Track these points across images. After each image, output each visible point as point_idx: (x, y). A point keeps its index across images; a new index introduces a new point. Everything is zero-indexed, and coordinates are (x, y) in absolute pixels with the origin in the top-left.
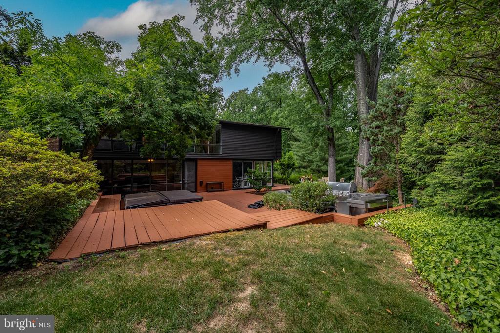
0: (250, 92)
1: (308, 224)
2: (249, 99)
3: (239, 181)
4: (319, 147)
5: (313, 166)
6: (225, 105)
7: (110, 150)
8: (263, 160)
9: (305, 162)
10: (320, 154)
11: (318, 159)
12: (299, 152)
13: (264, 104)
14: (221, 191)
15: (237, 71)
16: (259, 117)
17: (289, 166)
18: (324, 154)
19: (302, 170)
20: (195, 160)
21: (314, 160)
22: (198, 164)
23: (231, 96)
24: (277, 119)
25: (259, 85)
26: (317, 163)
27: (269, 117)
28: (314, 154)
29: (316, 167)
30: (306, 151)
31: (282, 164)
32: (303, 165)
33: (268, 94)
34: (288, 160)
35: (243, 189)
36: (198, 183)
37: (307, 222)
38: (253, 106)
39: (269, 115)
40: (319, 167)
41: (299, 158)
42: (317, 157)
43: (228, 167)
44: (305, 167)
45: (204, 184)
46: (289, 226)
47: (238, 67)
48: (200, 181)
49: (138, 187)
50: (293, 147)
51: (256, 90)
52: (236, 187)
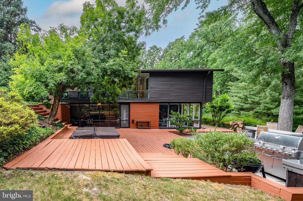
0: (186, 39)
1: (206, 180)
2: (185, 46)
3: (165, 121)
4: (270, 86)
5: (260, 109)
6: (163, 55)
7: (77, 98)
8: (190, 103)
9: (247, 104)
10: (271, 94)
11: (267, 100)
12: (240, 93)
13: (202, 47)
14: (149, 128)
15: (165, 22)
16: (195, 61)
17: (224, 109)
18: (278, 94)
19: (242, 112)
20: (129, 104)
21: (260, 101)
22: (131, 107)
23: (167, 47)
24: (214, 61)
25: (194, 30)
26: (266, 105)
27: (206, 60)
28: (262, 95)
29: (264, 109)
30: (250, 92)
31: (213, 107)
32: (244, 107)
33: (206, 37)
34: (221, 102)
35: (168, 128)
36: (131, 121)
37: (205, 178)
38: (188, 52)
39: (206, 58)
40: (269, 109)
41: (240, 99)
42: (266, 99)
43: (155, 110)
44: (248, 110)
45: (135, 122)
46: (178, 178)
47: (166, 19)
48: (132, 120)
49: (94, 122)
50: (233, 88)
51: (192, 36)
52: (163, 126)
